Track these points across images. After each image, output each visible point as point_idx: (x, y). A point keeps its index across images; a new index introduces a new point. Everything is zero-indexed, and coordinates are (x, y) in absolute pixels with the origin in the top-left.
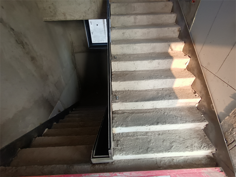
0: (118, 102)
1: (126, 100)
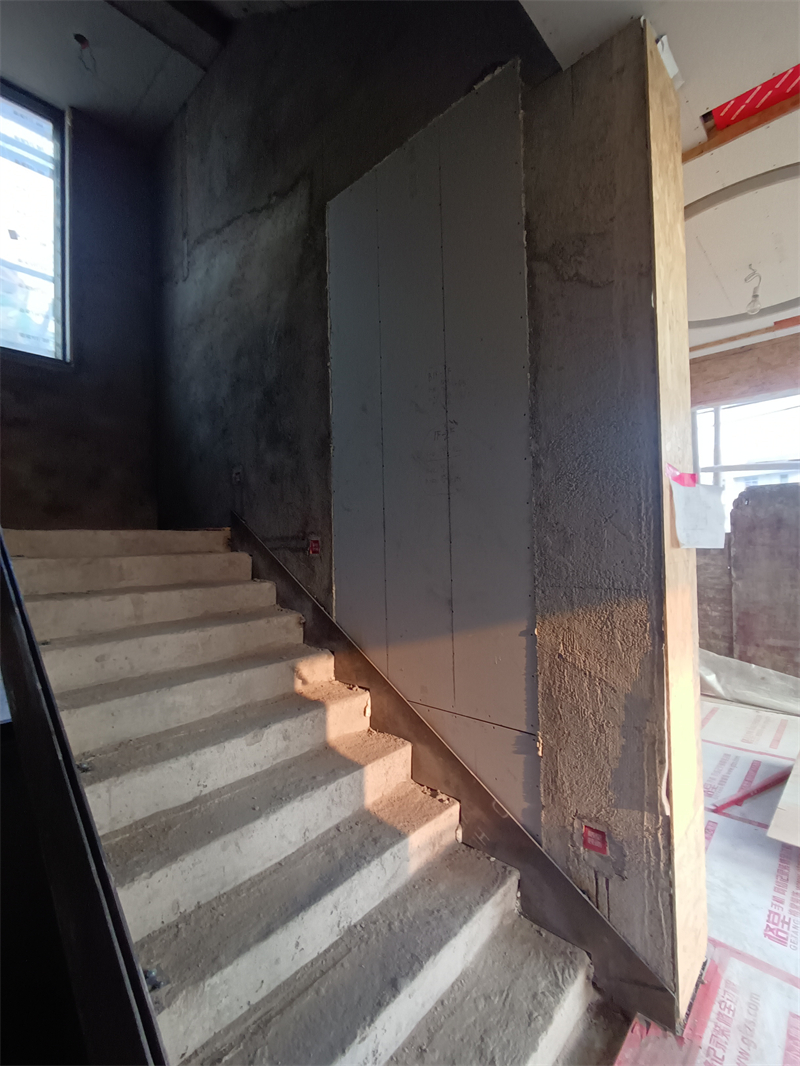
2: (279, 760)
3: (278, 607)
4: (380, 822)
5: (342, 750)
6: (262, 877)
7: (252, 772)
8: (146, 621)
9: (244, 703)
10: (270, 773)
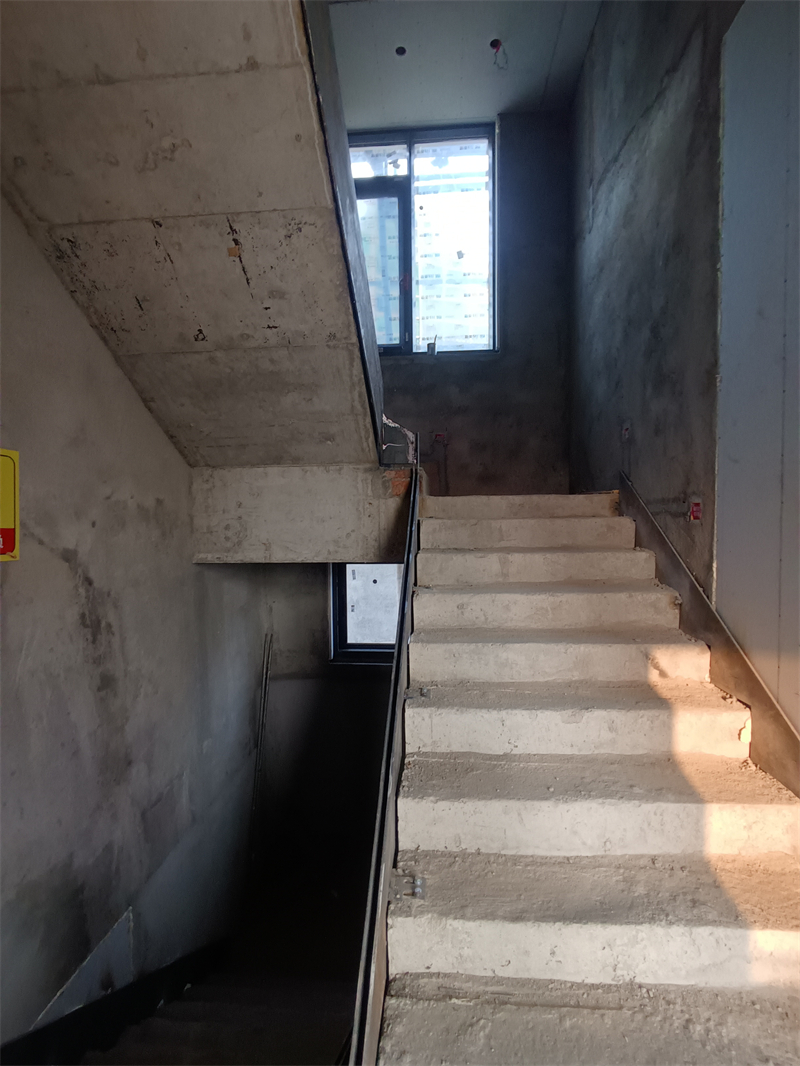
0: (421, 912)
1: (463, 907)
2: (602, 751)
3: (657, 581)
4: (717, 885)
5: (689, 770)
6: (544, 862)
7: (568, 751)
8: (511, 580)
9: (582, 678)
10: (589, 761)
